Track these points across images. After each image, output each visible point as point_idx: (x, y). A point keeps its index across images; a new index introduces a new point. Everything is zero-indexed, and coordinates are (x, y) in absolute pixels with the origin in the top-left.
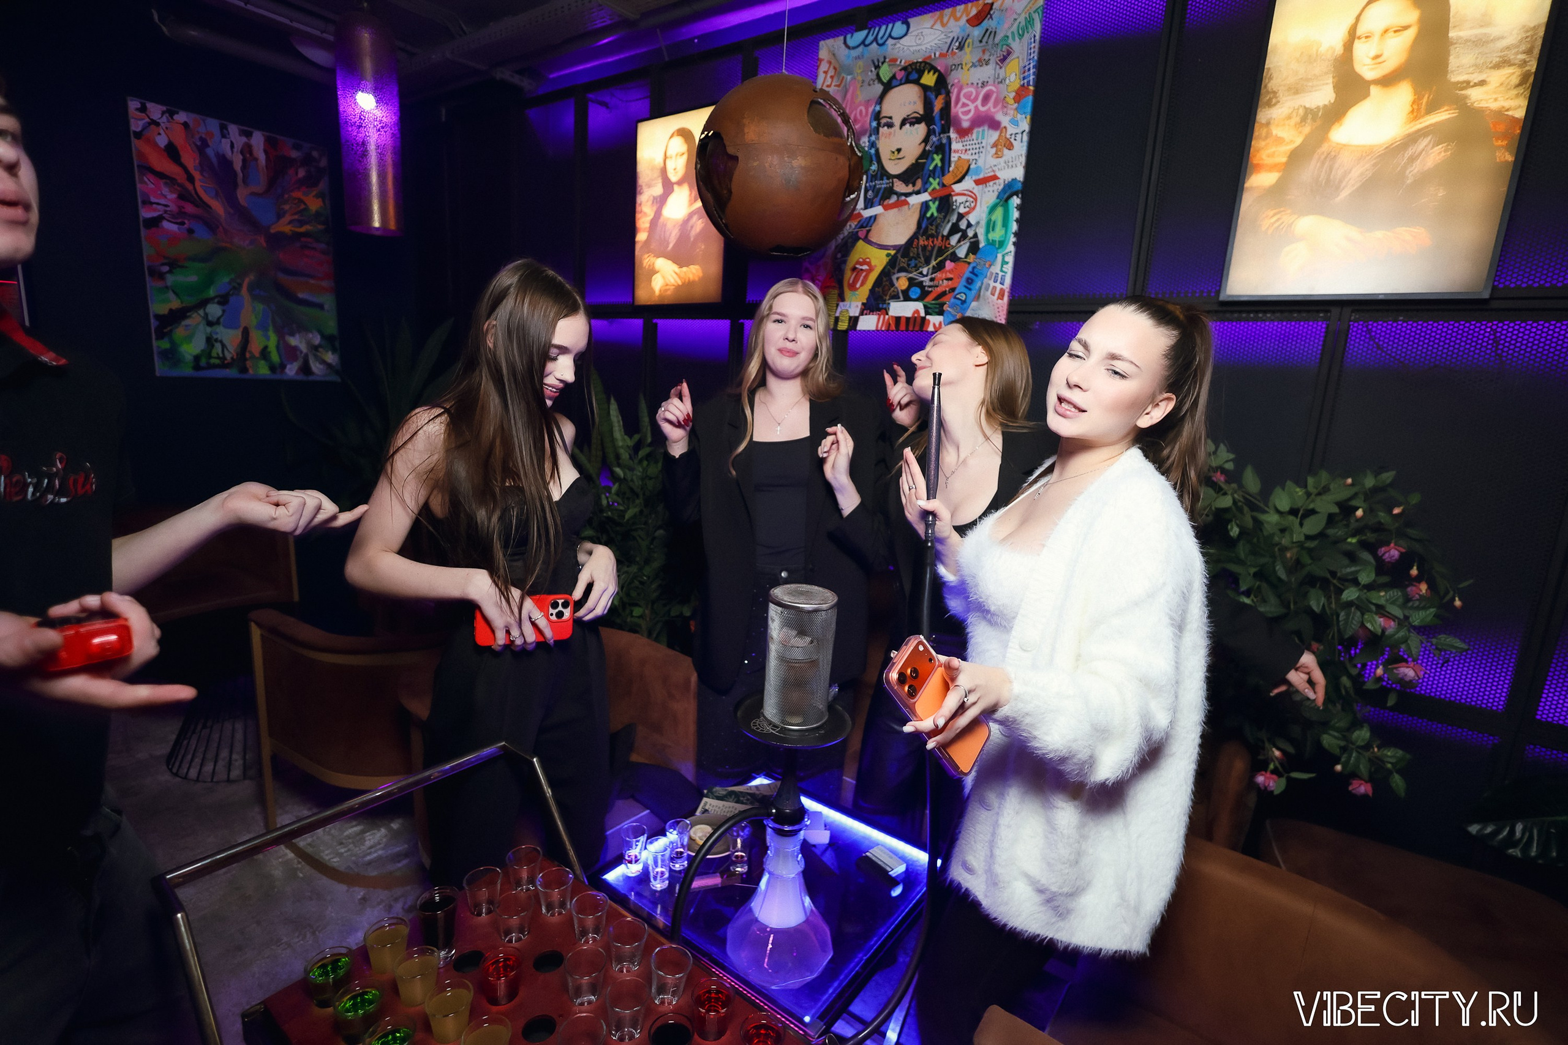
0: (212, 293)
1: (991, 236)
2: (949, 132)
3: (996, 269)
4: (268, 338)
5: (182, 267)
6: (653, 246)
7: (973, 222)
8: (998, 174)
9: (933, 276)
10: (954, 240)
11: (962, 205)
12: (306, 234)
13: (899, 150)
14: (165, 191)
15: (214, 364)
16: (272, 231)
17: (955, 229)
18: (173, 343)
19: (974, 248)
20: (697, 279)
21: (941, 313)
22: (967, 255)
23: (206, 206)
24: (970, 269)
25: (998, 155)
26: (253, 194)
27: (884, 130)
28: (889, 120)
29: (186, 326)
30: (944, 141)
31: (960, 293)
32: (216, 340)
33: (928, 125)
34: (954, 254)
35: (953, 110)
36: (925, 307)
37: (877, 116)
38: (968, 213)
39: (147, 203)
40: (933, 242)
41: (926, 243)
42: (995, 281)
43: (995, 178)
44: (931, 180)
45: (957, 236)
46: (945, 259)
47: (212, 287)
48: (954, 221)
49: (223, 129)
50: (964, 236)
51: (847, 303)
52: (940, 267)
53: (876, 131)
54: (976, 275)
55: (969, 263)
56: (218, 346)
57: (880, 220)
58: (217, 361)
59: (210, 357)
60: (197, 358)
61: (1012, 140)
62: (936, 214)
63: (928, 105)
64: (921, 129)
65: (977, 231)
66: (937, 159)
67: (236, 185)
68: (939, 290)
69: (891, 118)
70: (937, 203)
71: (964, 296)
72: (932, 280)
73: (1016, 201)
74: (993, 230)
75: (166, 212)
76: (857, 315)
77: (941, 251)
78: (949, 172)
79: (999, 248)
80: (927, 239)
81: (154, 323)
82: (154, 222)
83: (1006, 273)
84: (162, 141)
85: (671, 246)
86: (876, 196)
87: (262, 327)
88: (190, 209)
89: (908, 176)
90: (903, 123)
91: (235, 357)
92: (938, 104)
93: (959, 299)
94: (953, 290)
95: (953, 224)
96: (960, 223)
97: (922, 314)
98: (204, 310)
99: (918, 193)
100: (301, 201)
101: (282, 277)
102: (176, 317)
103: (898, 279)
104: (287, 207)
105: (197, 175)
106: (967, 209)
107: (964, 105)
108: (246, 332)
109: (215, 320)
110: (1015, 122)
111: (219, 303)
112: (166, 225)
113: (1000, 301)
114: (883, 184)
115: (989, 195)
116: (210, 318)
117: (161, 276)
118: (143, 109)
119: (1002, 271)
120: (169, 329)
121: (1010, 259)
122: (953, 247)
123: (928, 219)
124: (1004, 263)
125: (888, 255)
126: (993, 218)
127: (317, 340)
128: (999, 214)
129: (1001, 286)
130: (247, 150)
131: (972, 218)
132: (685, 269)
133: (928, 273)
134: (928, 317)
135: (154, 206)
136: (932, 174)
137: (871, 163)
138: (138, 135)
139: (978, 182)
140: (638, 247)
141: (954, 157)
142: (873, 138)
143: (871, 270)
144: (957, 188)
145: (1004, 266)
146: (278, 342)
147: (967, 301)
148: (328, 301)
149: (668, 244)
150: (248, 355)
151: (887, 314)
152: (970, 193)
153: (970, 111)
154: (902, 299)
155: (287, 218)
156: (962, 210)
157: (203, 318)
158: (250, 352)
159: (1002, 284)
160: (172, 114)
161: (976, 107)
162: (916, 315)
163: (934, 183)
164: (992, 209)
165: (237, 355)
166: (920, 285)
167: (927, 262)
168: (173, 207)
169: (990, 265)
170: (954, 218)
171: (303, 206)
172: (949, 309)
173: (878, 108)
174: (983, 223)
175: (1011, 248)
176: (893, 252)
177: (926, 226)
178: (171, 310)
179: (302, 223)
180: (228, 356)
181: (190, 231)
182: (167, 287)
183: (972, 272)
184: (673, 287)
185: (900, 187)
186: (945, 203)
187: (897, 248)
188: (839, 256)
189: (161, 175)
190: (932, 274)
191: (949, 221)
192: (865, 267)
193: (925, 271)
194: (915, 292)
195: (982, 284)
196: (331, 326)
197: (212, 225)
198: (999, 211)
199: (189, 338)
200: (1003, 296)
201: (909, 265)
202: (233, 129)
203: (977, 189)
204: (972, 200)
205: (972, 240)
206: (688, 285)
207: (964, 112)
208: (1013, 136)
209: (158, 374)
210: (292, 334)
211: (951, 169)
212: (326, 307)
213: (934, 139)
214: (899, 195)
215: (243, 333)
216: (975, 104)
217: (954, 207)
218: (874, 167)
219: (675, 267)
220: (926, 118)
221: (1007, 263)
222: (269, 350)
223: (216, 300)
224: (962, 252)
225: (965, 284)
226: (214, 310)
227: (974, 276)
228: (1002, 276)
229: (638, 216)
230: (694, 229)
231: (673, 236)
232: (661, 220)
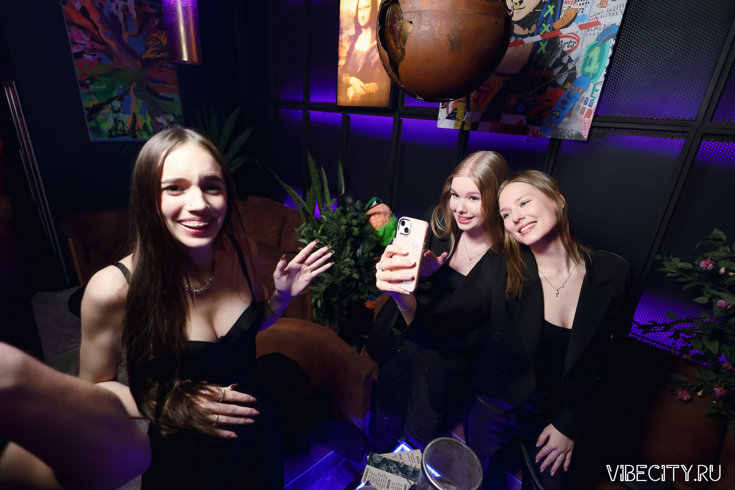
0: (114, 94)
1: (587, 69)
3: (587, 94)
4: (146, 119)
5: (97, 80)
6: (349, 68)
7: (573, 58)
8: (600, 21)
9: (536, 97)
10: (557, 71)
12: (162, 59)
13: (521, 2)
14: (84, 36)
15: (119, 134)
16: (144, 57)
17: (559, 63)
18: (96, 122)
19: (572, 78)
20: (374, 92)
22: (565, 83)
23: (106, 44)
24: (566, 93)
25: (602, 5)
26: (131, 36)
29: (104, 113)
31: (556, 111)
32: (119, 121)
34: (555, 82)
36: (528, 119)
39: (74, 44)
40: (540, 72)
41: (534, 73)
42: (585, 104)
43: (596, 24)
44: (544, 25)
45: (559, 69)
46: (547, 86)
47: (114, 91)
48: (558, 57)
50: (565, 69)
51: (471, 112)
54: (571, 99)
55: (566, 89)
56: (120, 124)
58: (121, 132)
59: (117, 130)
60: (110, 131)
62: (544, 51)
65: (576, 65)
66: (551, 9)
67: (121, 31)
68: (540, 107)
70: (546, 43)
71: (559, 113)
72: (535, 100)
73: (610, 42)
75: (85, 49)
76: (478, 121)
77: (545, 80)
78: (559, 18)
79: (591, 79)
80: (535, 70)
81: (86, 113)
82: (79, 55)
83: (595, 98)
84: (78, 6)
85: (359, 69)
87: (143, 112)
88: (98, 46)
89: (526, 23)
91: (130, 130)
93: (555, 115)
94: (550, 108)
95: (557, 59)
96: (563, 59)
97: (525, 124)
98: (111, 104)
99: (532, 35)
100: (157, 39)
101: (150, 83)
102: (97, 109)
103: (509, 98)
104: (149, 43)
105: (99, 26)
106: (570, 48)
108: (134, 116)
109: (118, 110)
111: (119, 100)
112: (86, 56)
113: (586, 119)
115: (589, 37)
116: (115, 109)
117: (87, 86)
119: (591, 96)
120: (94, 115)
121: (599, 87)
122: (555, 76)
123: (538, 55)
124: (595, 90)
125: (504, 81)
126: (590, 56)
127: (172, 119)
128: (596, 52)
129: (590, 108)
130: (125, 9)
131: (573, 55)
132: (367, 85)
133: (532, 95)
134: (529, 126)
135: (79, 45)
136: (545, 20)
138: (66, 3)
139: (582, 27)
140: (340, 69)
141: (565, 7)
145: (594, 93)
146: (152, 120)
147: (561, 117)
148: (176, 96)
149: (357, 67)
150: (136, 129)
151: (499, 121)
152: (574, 36)
154: (511, 112)
155: (151, 50)
156: (566, 49)
157: (111, 109)
158: (137, 126)
159: (590, 106)
162: (520, 124)
163: (546, 28)
164: (591, 49)
165: (131, 128)
168: (88, 46)
169: (583, 92)
170: (559, 55)
171: (158, 42)
174: (582, 59)
175: (602, 79)
176: (507, 79)
177: (535, 60)
178: (94, 105)
179: (158, 52)
180: (126, 129)
181: (100, 59)
182: (90, 92)
183: (568, 96)
184: (360, 96)
185: (519, 30)
186: (553, 43)
187: (511, 76)
189: (79, 27)
191: (554, 57)
192: (486, 88)
193: (530, 93)
194: (521, 108)
195: (574, 105)
196: (179, 111)
198: (597, 50)
199: (105, 120)
200: (590, 115)
201: (519, 88)
203: (580, 33)
204: (574, 40)
205: (570, 72)
206: (369, 95)
209: (91, 141)
210: (159, 116)
211: (561, 17)
212: (176, 100)
214: (518, 36)
215: (133, 116)
217: (560, 46)
219: (361, 83)
221: (597, 90)
222: (147, 125)
223: (117, 98)
224: (561, 81)
226: (117, 104)
227: (567, 99)
228: (591, 100)
229: (340, 48)
230: (373, 59)
231: (361, 62)
232: (354, 52)
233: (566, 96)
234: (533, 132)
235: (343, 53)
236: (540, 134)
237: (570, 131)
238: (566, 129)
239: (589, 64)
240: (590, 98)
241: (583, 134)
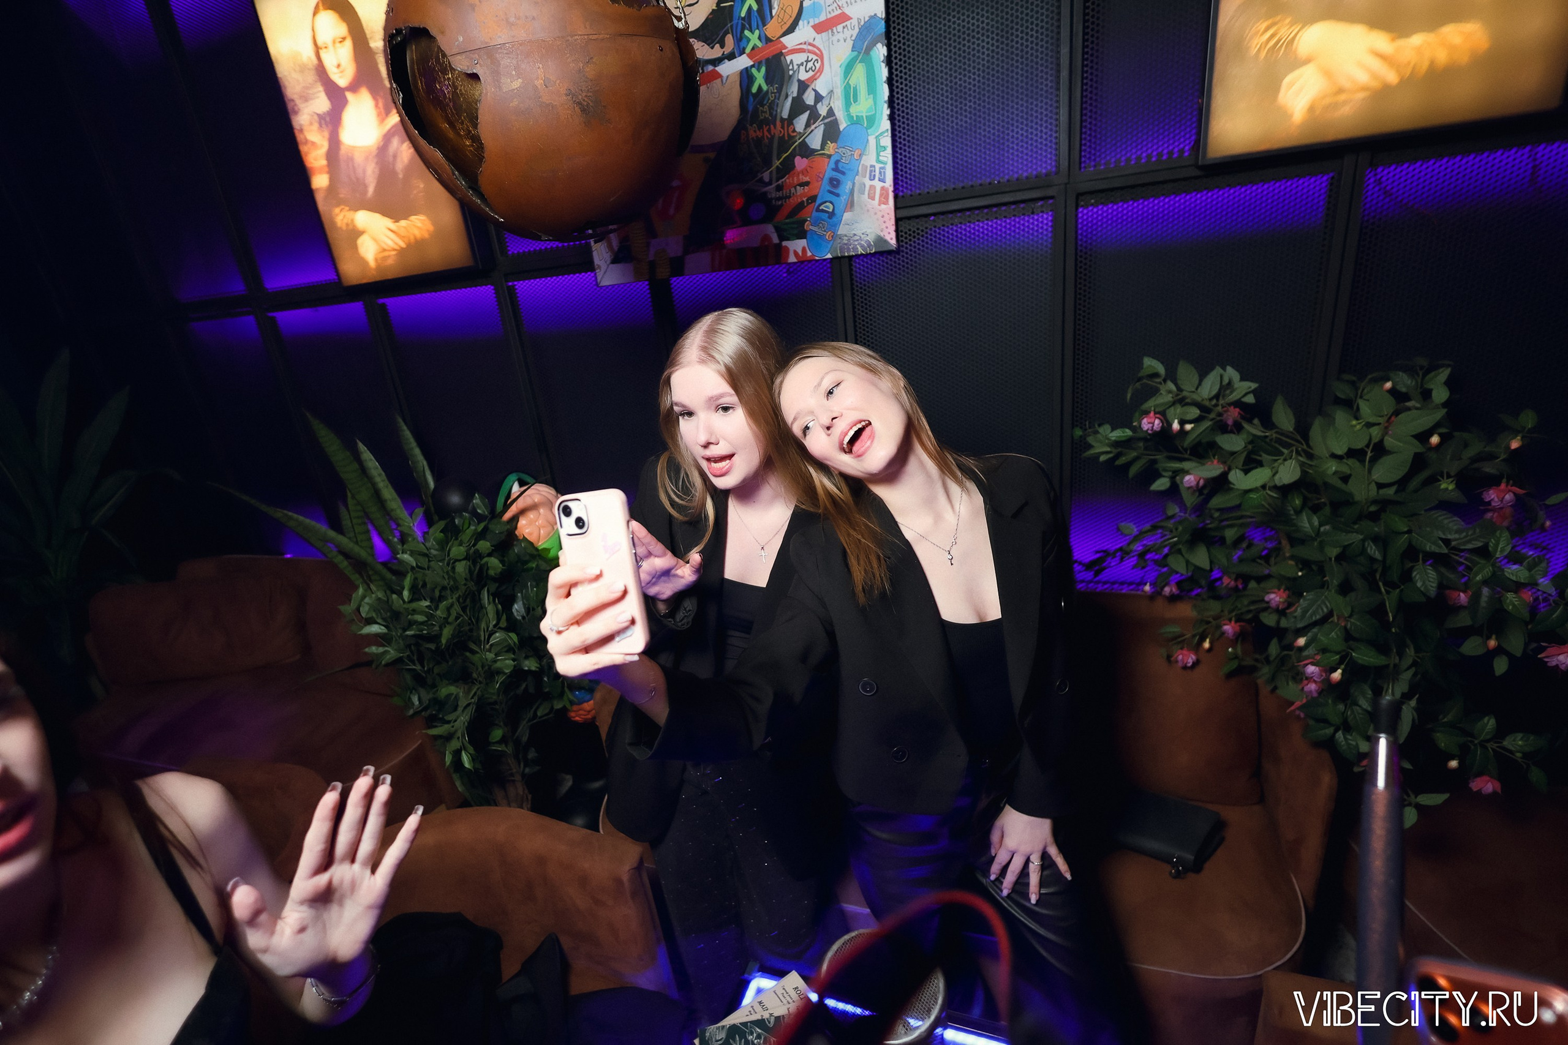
1: (855, 110)
3: (869, 159)
6: (344, 193)
7: (823, 92)
8: (848, 11)
9: (780, 182)
10: (800, 124)
11: (802, 69)
17: (799, 106)
19: (832, 132)
20: (426, 236)
21: (802, 235)
22: (823, 145)
24: (832, 165)
31: (825, 202)
34: (804, 145)
36: (779, 232)
38: (812, 79)
40: (769, 131)
41: (759, 134)
42: (872, 178)
43: (844, 17)
44: (747, 33)
45: (804, 117)
46: (793, 155)
48: (795, 94)
50: (814, 117)
51: (661, 239)
52: (787, 168)
54: (843, 173)
55: (829, 156)
62: (764, 87)
65: (832, 105)
68: (793, 201)
70: (763, 69)
71: (831, 206)
72: (781, 189)
73: (880, 51)
74: (855, 101)
76: (679, 254)
77: (784, 144)
78: (772, 17)
79: (867, 129)
83: (885, 163)
85: (371, 190)
89: (712, 32)
93: (823, 211)
94: (813, 199)
95: (793, 98)
96: (805, 97)
97: (777, 244)
99: (731, 56)
103: (728, 194)
106: (811, 73)
113: (883, 206)
115: (839, 47)
119: (878, 161)
121: (887, 141)
122: (801, 135)
123: (754, 95)
124: (880, 148)
125: (710, 161)
126: (852, 84)
128: (858, 74)
129: (882, 184)
131: (821, 86)
132: (403, 223)
134: (784, 243)
136: (747, 24)
139: (820, 28)
140: (320, 198)
143: (686, 185)
144: (790, 41)
145: (882, 154)
147: (836, 211)
149: (366, 187)
151: (724, 248)
152: (811, 48)
154: (739, 222)
156: (804, 75)
159: (882, 180)
163: (753, 39)
164: (849, 67)
167: (767, 164)
169: (861, 155)
172: (812, 231)
174: (839, 92)
175: (886, 125)
176: (712, 155)
177: (752, 108)
183: (836, 169)
184: (394, 253)
185: (703, 50)
186: (776, 67)
187: (722, 148)
190: (777, 181)
191: (787, 96)
192: (680, 184)
193: (766, 176)
194: (760, 212)
195: (854, 184)
198: (859, 70)
200: (887, 198)
201: (743, 172)
203: (819, 39)
204: (815, 57)
205: (826, 121)
206: (415, 246)
211: (775, 13)
219: (387, 222)
221: (885, 147)
224: (815, 140)
225: (828, 188)
227: (839, 175)
228: (880, 168)
229: (303, 149)
230: (399, 160)
231: (370, 174)
232: (343, 151)
233: (833, 170)
234: (796, 253)
235: (315, 156)
236: (809, 254)
237: (862, 236)
238: (855, 235)
240: (878, 166)
241: (888, 238)
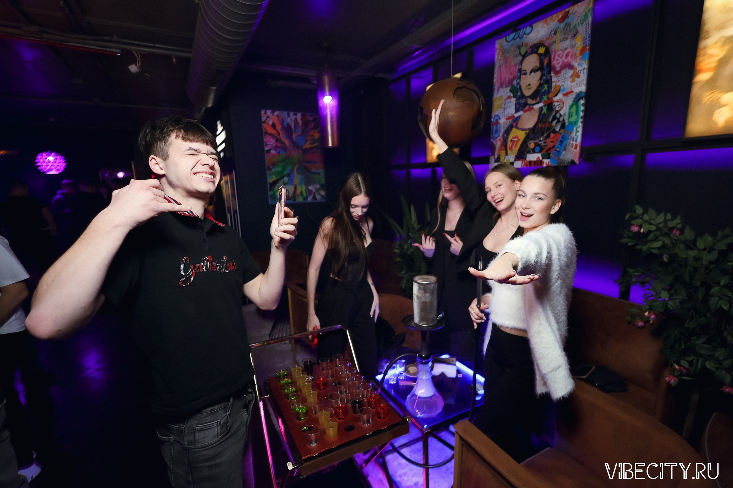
0: (285, 173)
1: (571, 120)
2: (551, 73)
3: (573, 135)
4: (302, 188)
5: (276, 165)
7: (562, 114)
8: (574, 90)
10: (554, 123)
11: (557, 107)
12: (314, 147)
13: (529, 85)
14: (272, 140)
16: (304, 148)
17: (555, 118)
18: (273, 192)
19: (563, 126)
21: (549, 157)
22: (560, 130)
23: (284, 143)
24: (561, 136)
25: (573, 81)
26: (298, 136)
27: (523, 77)
28: (524, 72)
30: (549, 78)
33: (542, 72)
34: (554, 130)
35: (552, 63)
36: (542, 155)
37: (520, 71)
38: (560, 110)
39: (267, 145)
40: (545, 125)
41: (542, 126)
42: (573, 141)
43: (572, 92)
44: (544, 96)
45: (555, 121)
46: (550, 133)
47: (285, 171)
49: (288, 114)
50: (559, 121)
51: (509, 156)
52: (548, 136)
53: (520, 78)
54: (564, 139)
55: (561, 134)
57: (522, 118)
61: (579, 73)
63: (541, 62)
64: (538, 74)
66: (546, 87)
67: (292, 134)
68: (548, 147)
69: (525, 71)
70: (546, 107)
71: (559, 149)
72: (545, 143)
73: (582, 102)
75: (272, 147)
76: (513, 161)
77: (548, 129)
78: (551, 92)
79: (575, 125)
80: (542, 124)
81: (269, 186)
82: (269, 151)
83: (578, 136)
84: (271, 123)
86: (520, 107)
87: (301, 183)
88: (279, 144)
89: (534, 96)
90: (531, 72)
92: (546, 61)
93: (557, 151)
94: (554, 147)
95: (554, 116)
96: (557, 115)
97: (541, 159)
99: (538, 103)
100: (312, 135)
101: (307, 165)
102: (275, 183)
103: (530, 144)
104: (308, 139)
105: (281, 133)
106: (560, 108)
107: (557, 60)
108: (295, 187)
110: (580, 65)
112: (272, 151)
113: (575, 150)
114: (523, 101)
115: (569, 100)
117: (270, 169)
118: (265, 113)
119: (576, 135)
120: (272, 187)
121: (580, 130)
122: (554, 126)
123: (543, 115)
124: (577, 132)
125: (526, 133)
126: (572, 111)
127: (318, 187)
128: (574, 109)
129: (576, 143)
130: (296, 120)
131: (562, 112)
133: (543, 140)
134: (544, 160)
135: (269, 145)
136: (544, 94)
137: (518, 92)
138: (264, 122)
139: (565, 95)
141: (553, 85)
142: (518, 81)
143: (519, 140)
144: (555, 99)
146: (306, 189)
147: (560, 151)
148: (322, 171)
150: (296, 194)
151: (526, 160)
152: (561, 101)
153: (560, 62)
154: (532, 152)
155: (308, 142)
156: (557, 109)
160: (273, 112)
161: (563, 60)
162: (538, 159)
163: (545, 98)
164: (571, 107)
165: (293, 194)
166: (539, 145)
167: (542, 135)
168: (274, 145)
169: (570, 134)
170: (554, 113)
171: (313, 137)
172: (553, 156)
173: (520, 67)
174: (567, 114)
175: (580, 125)
176: (527, 132)
177: (542, 118)
178: (273, 181)
179: (313, 143)
180: (290, 195)
181: (279, 152)
182: (272, 173)
183: (563, 138)
185: (530, 101)
186: (550, 106)
187: (530, 129)
188: (505, 135)
189: (270, 135)
190: (545, 140)
191: (551, 115)
192: (516, 139)
193: (541, 139)
194: (537, 149)
195: (567, 143)
196: (323, 181)
197: (285, 148)
198: (574, 107)
200: (577, 147)
201: (534, 137)
202: (291, 114)
203: (564, 98)
204: (561, 103)
205: (562, 123)
207: (557, 64)
208: (580, 71)
209: (270, 203)
210: (310, 185)
211: (552, 90)
212: (321, 174)
213: (544, 77)
214: (530, 105)
216: (562, 59)
217: (554, 108)
218: (519, 94)
220: (540, 68)
221: (579, 132)
222: (303, 192)
223: (287, 176)
224: (557, 129)
226: (286, 179)
228: (577, 138)
237: (567, 159)
238: (565, 159)
239: (572, 116)
240: (575, 137)
241: (575, 160)
